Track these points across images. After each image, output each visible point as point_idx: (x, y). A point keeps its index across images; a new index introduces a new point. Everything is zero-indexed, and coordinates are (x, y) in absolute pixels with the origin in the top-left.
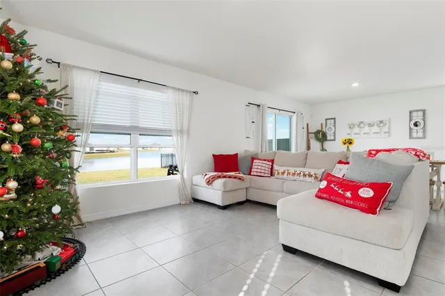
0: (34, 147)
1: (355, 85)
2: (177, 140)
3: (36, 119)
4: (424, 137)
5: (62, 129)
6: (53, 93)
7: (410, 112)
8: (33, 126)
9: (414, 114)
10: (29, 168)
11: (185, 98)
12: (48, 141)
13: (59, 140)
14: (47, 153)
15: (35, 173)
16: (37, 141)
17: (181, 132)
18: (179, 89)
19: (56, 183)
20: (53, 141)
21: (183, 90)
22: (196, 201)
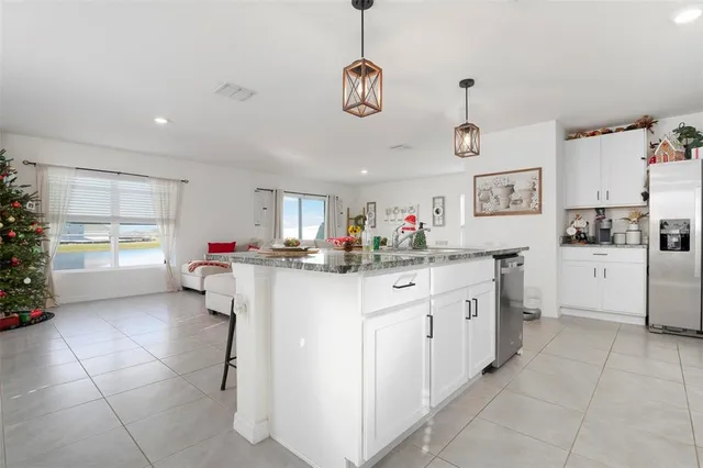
0: (10, 238)
1: (364, 172)
2: (163, 229)
3: (12, 219)
4: (443, 225)
5: (32, 224)
6: (26, 198)
7: (434, 199)
8: (10, 223)
9: (437, 201)
10: (6, 251)
11: (173, 188)
12: (22, 233)
13: (31, 232)
14: (21, 241)
15: (12, 255)
16: (12, 234)
17: (166, 221)
18: (164, 180)
19: (29, 265)
20: (25, 233)
21: (169, 180)
22: (186, 289)
